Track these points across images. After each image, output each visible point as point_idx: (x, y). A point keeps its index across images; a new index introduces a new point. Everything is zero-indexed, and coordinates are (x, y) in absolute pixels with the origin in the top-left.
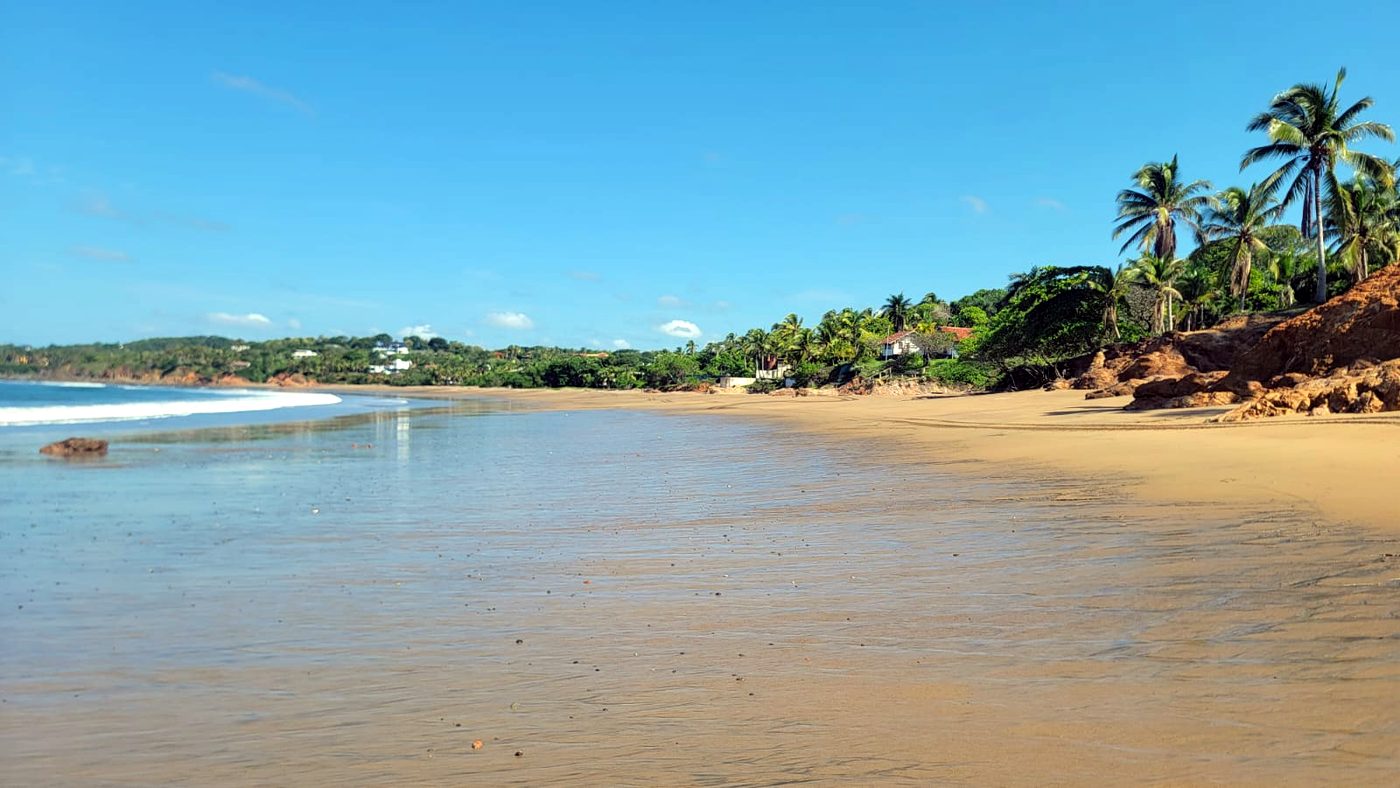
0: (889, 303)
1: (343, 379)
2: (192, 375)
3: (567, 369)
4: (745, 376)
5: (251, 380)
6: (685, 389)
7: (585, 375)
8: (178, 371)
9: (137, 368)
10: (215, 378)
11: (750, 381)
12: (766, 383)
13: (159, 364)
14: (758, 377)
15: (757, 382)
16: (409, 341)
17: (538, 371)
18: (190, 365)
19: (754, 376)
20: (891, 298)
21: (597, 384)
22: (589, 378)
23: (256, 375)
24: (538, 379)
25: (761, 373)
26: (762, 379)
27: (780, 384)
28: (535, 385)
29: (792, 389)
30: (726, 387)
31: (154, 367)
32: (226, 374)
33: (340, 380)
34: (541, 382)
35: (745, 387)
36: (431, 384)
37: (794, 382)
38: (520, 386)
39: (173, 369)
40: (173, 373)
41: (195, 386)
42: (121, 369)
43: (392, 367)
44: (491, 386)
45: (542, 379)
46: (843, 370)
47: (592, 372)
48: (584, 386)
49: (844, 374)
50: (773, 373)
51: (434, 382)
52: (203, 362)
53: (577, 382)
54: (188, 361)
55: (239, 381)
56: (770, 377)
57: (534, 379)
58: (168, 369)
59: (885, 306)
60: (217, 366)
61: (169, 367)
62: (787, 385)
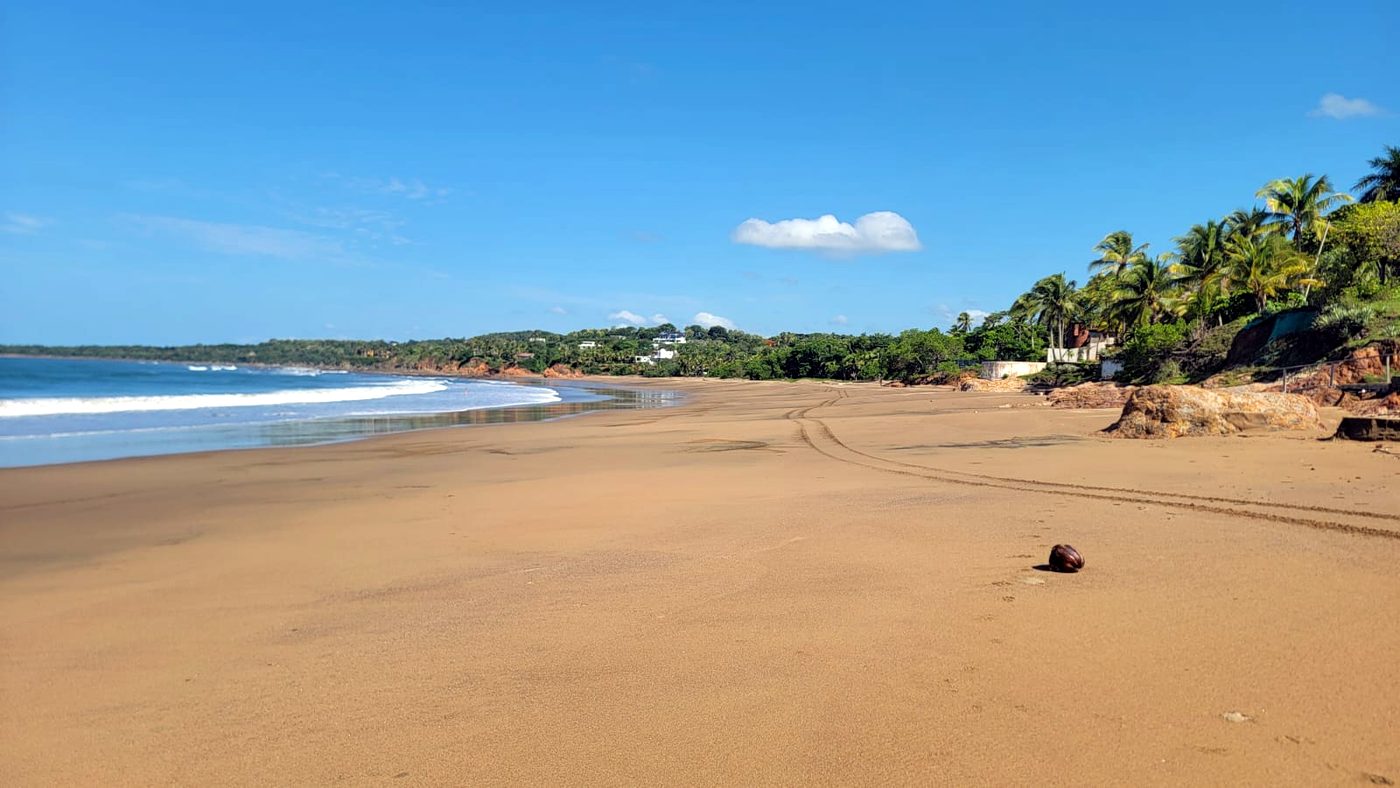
0: (1376, 171)
1: (607, 370)
2: (482, 366)
3: (809, 355)
4: (1030, 360)
5: (533, 371)
6: (937, 382)
7: (829, 363)
8: (472, 362)
9: (440, 359)
10: (502, 369)
11: (1035, 368)
12: (1065, 372)
13: (457, 357)
14: (1050, 359)
15: (1048, 369)
16: (690, 330)
17: (779, 359)
18: (482, 357)
19: (1043, 359)
20: (1387, 157)
21: (843, 374)
22: (833, 366)
23: (538, 365)
24: (778, 369)
25: (1056, 354)
26: (1058, 364)
27: (1091, 373)
28: (774, 375)
29: (1112, 386)
30: (990, 379)
31: (453, 358)
32: (512, 365)
33: (604, 371)
34: (781, 371)
35: (1026, 377)
36: (680, 376)
37: (1119, 368)
38: (757, 377)
39: (468, 360)
40: (468, 364)
41: (484, 377)
42: (427, 360)
43: (656, 357)
44: (733, 377)
45: (782, 368)
46: (1280, 327)
47: (838, 358)
48: (826, 377)
49: (1288, 337)
50: (1080, 353)
51: (682, 373)
52: (494, 353)
53: (818, 372)
54: (481, 353)
55: (522, 373)
56: (1074, 359)
57: (773, 367)
58: (464, 359)
59: (1371, 178)
60: (506, 357)
61: (465, 359)
62: (1104, 374)
